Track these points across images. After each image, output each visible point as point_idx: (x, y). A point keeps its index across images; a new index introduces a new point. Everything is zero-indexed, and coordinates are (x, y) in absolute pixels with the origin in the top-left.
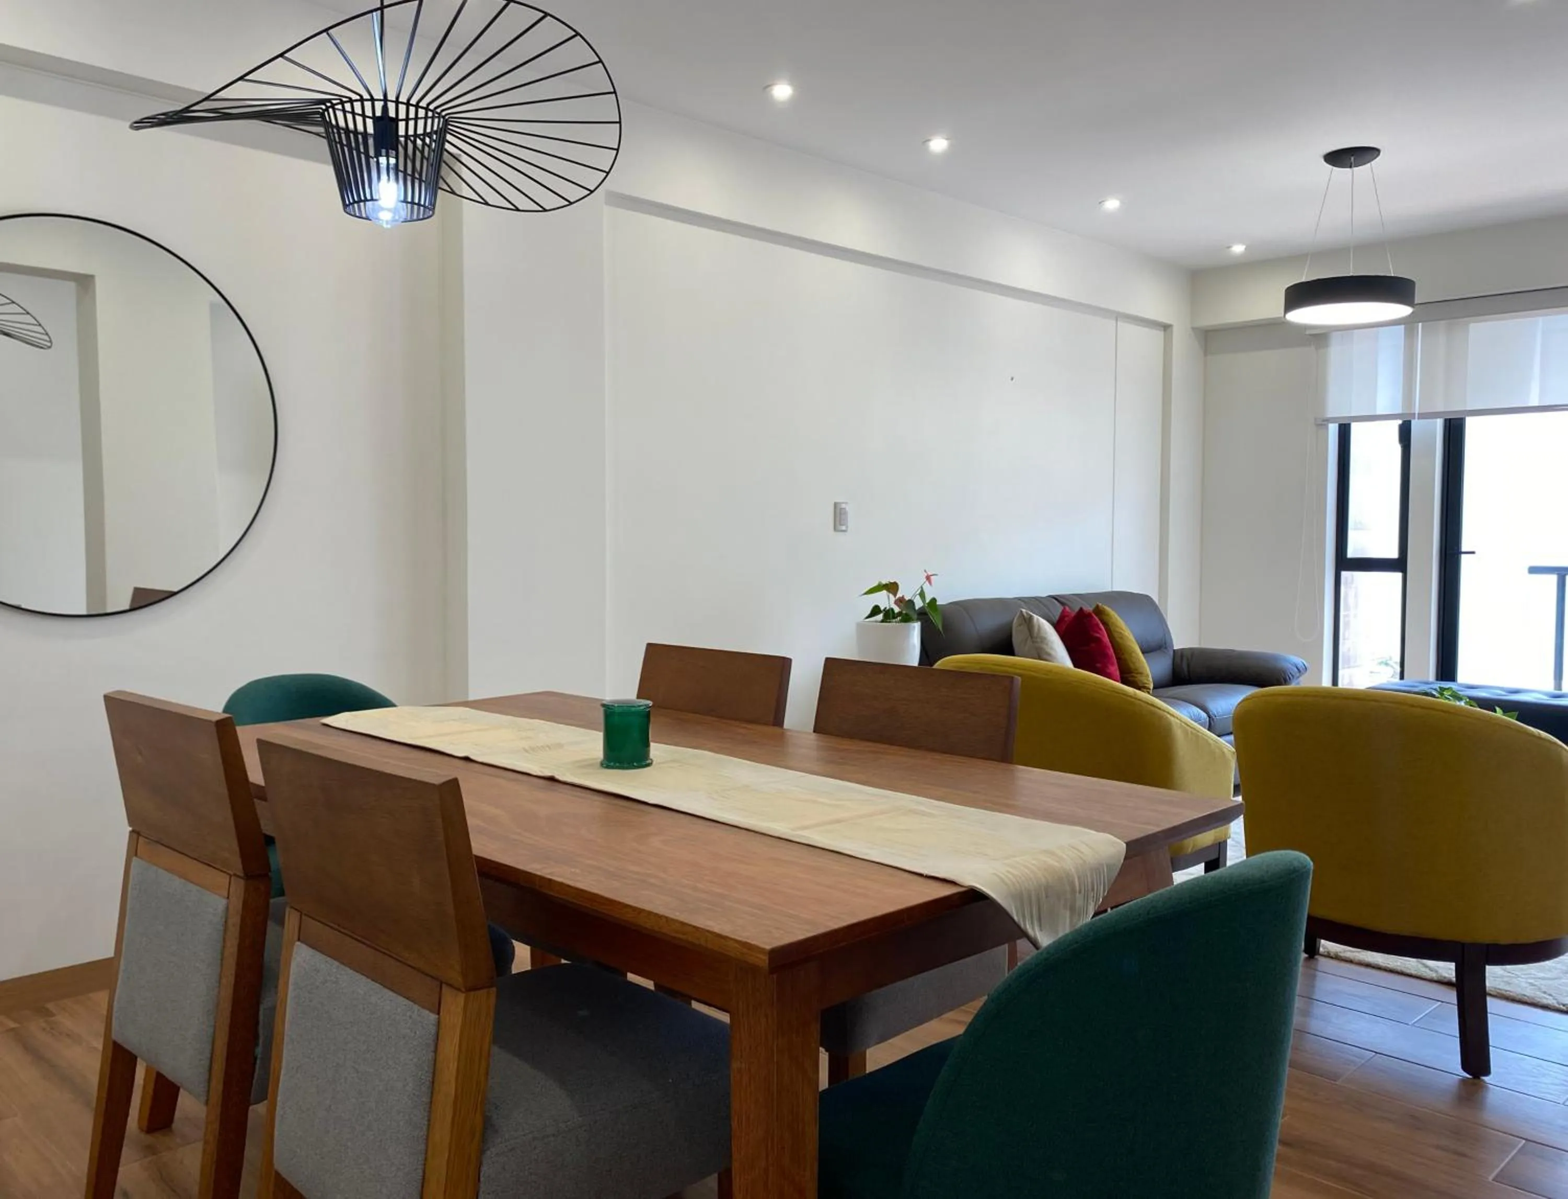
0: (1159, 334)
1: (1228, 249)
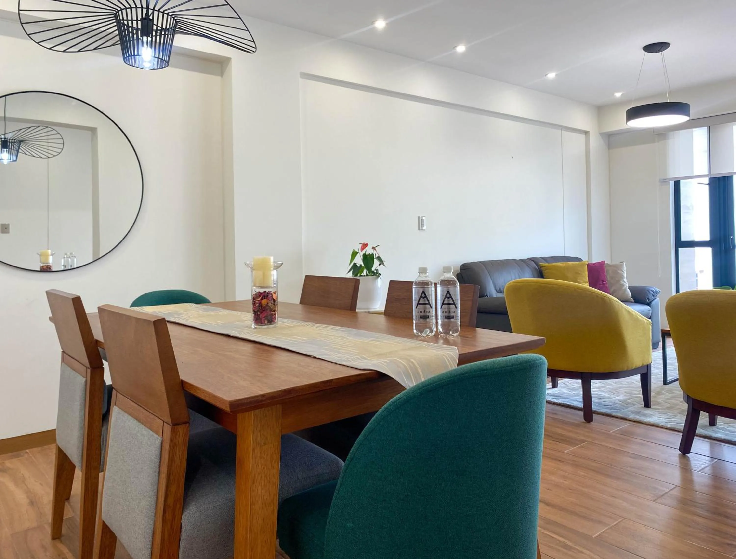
0: (583, 136)
1: (613, 95)
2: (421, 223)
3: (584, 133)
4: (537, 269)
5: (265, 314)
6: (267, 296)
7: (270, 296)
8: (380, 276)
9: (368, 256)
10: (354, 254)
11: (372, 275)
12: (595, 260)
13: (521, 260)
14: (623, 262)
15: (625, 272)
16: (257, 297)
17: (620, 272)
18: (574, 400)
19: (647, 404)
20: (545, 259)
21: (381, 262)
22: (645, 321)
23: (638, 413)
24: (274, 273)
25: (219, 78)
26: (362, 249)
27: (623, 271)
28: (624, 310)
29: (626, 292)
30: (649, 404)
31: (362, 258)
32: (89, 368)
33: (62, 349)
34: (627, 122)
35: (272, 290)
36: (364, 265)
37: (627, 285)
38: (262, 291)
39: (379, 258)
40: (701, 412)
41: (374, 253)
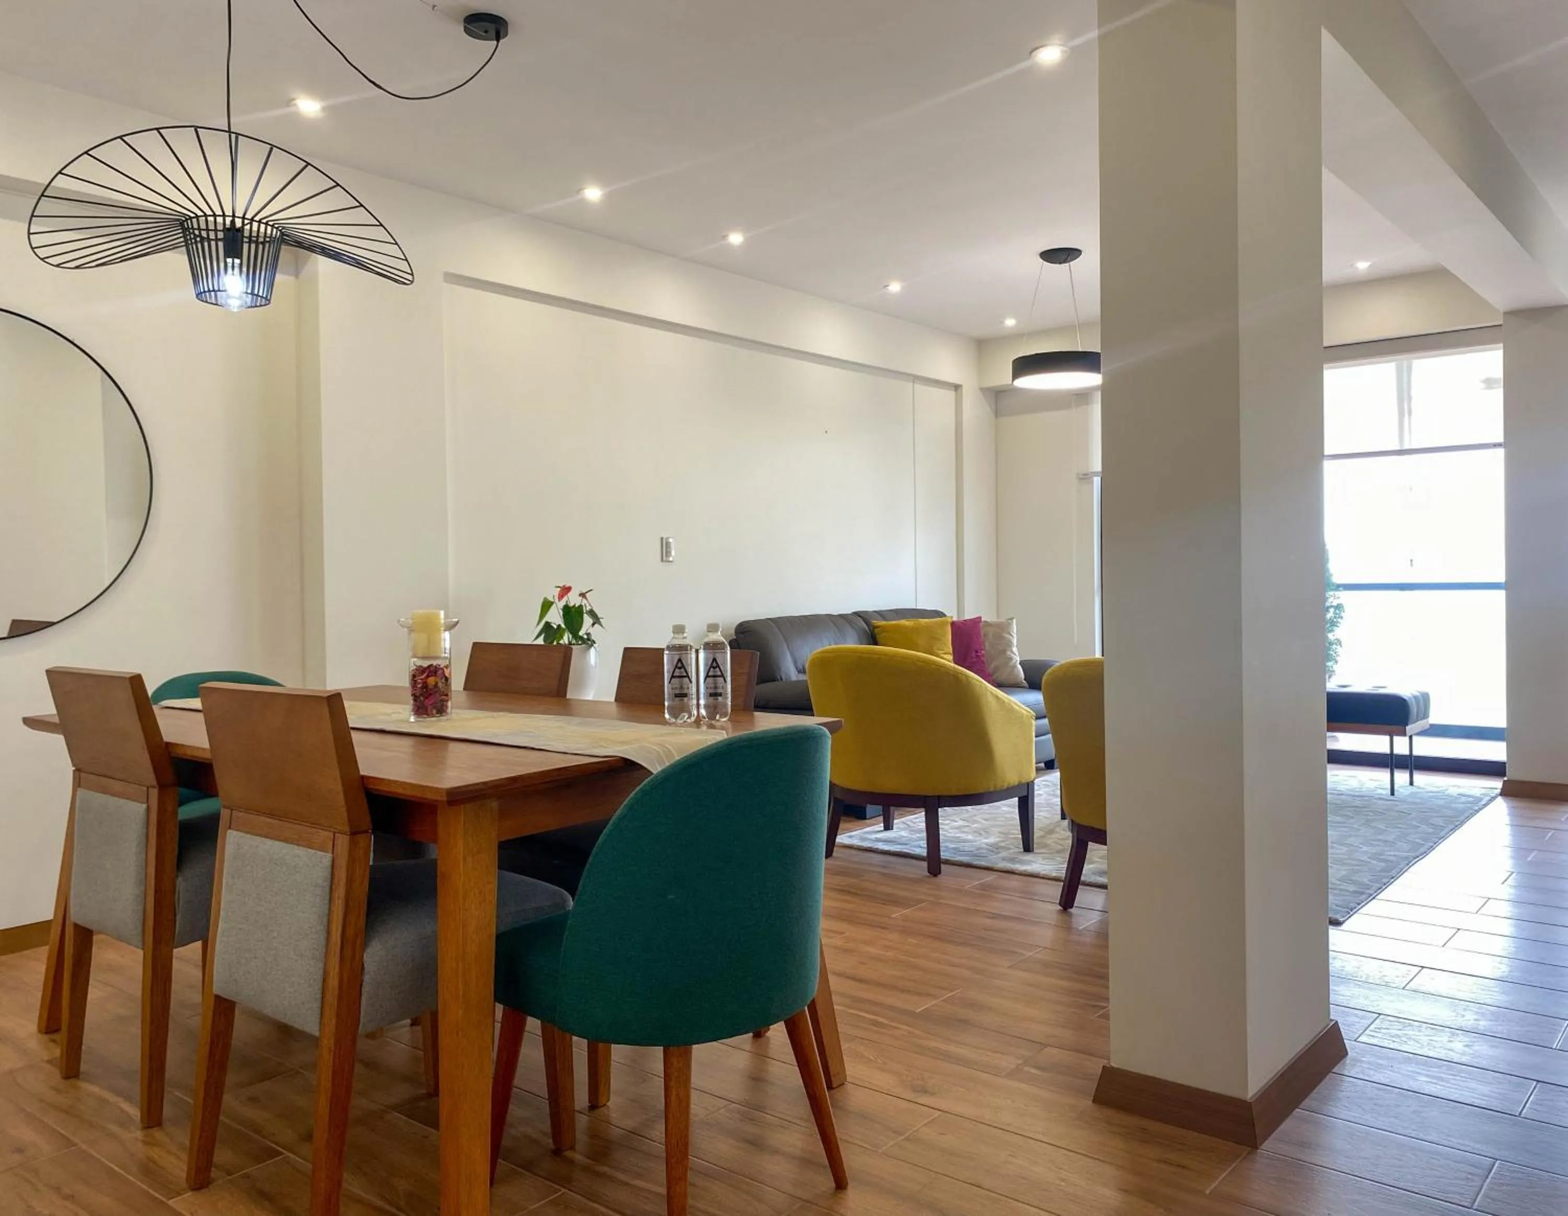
0: (951, 394)
1: (1002, 322)
2: (665, 548)
3: (953, 388)
4: (867, 631)
5: (433, 701)
6: (436, 673)
7: (440, 672)
8: (594, 645)
9: (573, 610)
10: (546, 606)
11: (580, 642)
12: (969, 615)
13: (840, 616)
14: (1012, 619)
15: (1015, 636)
16: (419, 673)
17: (1007, 636)
18: (915, 847)
19: (1028, 847)
20: (881, 614)
21: (596, 620)
22: (1024, 712)
23: (1012, 860)
24: (447, 635)
25: (292, 278)
26: (561, 597)
27: (1012, 633)
28: (989, 694)
29: (1016, 670)
30: (1031, 847)
31: (562, 613)
32: (153, 787)
33: (74, 765)
34: (1013, 380)
35: (442, 663)
36: (565, 625)
37: (1017, 659)
38: (426, 664)
39: (592, 613)
40: (1090, 843)
41: (583, 604)
